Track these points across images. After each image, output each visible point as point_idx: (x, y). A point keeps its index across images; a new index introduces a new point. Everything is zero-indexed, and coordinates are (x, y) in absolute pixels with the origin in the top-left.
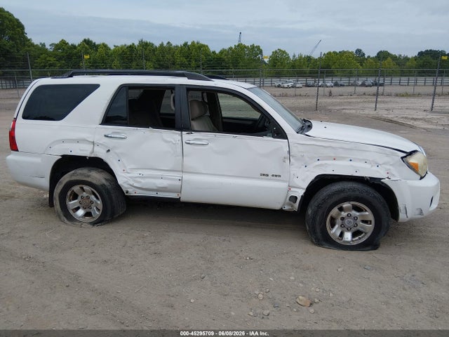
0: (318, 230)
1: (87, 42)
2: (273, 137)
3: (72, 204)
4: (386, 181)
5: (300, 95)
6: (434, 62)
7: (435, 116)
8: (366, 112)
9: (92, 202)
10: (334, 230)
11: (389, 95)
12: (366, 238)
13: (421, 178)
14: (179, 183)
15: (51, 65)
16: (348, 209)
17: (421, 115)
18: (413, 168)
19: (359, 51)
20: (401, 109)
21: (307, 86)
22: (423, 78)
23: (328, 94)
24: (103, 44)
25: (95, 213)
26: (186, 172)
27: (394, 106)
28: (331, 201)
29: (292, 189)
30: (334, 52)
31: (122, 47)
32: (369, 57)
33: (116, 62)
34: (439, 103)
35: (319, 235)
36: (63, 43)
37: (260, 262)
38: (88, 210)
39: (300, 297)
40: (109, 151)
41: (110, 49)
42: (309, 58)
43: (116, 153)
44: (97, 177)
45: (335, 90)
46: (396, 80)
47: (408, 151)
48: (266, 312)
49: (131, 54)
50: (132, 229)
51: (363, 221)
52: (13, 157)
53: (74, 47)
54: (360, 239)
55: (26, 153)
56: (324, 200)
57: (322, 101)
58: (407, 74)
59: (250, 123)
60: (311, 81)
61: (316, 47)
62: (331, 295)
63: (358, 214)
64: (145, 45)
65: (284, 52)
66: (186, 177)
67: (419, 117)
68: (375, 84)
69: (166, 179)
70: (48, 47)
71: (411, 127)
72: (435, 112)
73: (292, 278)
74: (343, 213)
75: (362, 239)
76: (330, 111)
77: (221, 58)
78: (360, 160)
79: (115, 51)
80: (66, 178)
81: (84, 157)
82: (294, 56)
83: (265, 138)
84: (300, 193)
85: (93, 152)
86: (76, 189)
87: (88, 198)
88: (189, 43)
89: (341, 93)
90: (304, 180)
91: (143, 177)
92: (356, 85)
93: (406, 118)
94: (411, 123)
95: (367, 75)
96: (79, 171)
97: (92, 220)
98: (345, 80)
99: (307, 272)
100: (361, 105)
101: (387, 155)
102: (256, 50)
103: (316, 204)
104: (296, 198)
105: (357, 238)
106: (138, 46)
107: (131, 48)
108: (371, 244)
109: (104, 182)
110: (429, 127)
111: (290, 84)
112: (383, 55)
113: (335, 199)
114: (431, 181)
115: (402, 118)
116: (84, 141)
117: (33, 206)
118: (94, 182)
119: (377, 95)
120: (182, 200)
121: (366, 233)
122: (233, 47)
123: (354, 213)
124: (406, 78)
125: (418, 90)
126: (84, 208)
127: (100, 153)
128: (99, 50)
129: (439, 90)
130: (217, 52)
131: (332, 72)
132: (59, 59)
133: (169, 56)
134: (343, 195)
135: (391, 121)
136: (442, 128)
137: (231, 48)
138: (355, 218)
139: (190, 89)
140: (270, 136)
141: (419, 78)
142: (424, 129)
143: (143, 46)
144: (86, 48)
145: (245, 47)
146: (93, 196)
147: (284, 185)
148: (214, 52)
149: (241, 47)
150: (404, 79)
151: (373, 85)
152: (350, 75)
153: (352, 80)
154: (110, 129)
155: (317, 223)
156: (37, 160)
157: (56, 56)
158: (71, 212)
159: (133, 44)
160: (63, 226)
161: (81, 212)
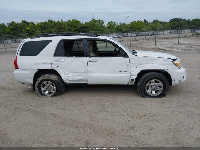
0: (143, 91)
1: (24, 22)
2: (123, 57)
3: (43, 89)
4: (167, 70)
5: (123, 41)
6: (177, 23)
7: (180, 46)
8: (152, 46)
9: (51, 88)
10: (148, 91)
11: (160, 39)
12: (161, 93)
13: (179, 69)
14: (87, 77)
15: (8, 33)
16: (153, 82)
17: (175, 46)
18: (176, 65)
19: (145, 20)
20: (166, 44)
21: (125, 37)
22: (173, 31)
23: (134, 40)
24: (32, 22)
25: (53, 92)
26: (89, 73)
27: (163, 43)
28: (147, 80)
29: (132, 76)
30: (135, 22)
31: (40, 23)
32: (150, 23)
33: (38, 30)
34: (181, 41)
35: (143, 93)
36: (13, 23)
37: (122, 104)
38: (50, 91)
39: (140, 114)
40: (58, 66)
41: (35, 24)
42: (124, 24)
43: (60, 67)
44: (53, 77)
45: (137, 38)
46: (162, 32)
47: (174, 59)
48: (129, 119)
49: (45, 26)
50: (69, 97)
51: (159, 87)
52: (16, 71)
53: (18, 24)
54: (158, 93)
55: (22, 70)
56: (144, 79)
57: (133, 43)
58: (167, 29)
59: (110, 53)
60: (126, 34)
61: (127, 19)
62: (151, 112)
63: (157, 84)
64: (51, 22)
65: (113, 22)
66: (90, 75)
67: (174, 47)
68: (154, 34)
69: (82, 76)
70: (6, 25)
71: (171, 51)
72: (180, 45)
73: (135, 108)
74: (151, 84)
75: (159, 93)
76: (136, 47)
77: (86, 26)
78: (157, 63)
79: (37, 25)
80: (40, 79)
81: (48, 70)
82: (118, 24)
83: (120, 57)
84: (135, 78)
85: (51, 67)
86: (45, 82)
87: (49, 86)
88: (71, 20)
89: (140, 39)
90: (136, 73)
91: (72, 76)
92: (145, 35)
93: (168, 48)
94: (171, 50)
95: (150, 30)
96: (46, 75)
97: (52, 95)
98: (140, 34)
99: (141, 106)
100: (149, 44)
101: (166, 61)
102: (101, 22)
103: (141, 81)
104: (133, 79)
105: (157, 93)
106: (48, 22)
107: (45, 23)
108: (162, 95)
109: (56, 79)
110: (178, 51)
111: (117, 36)
112: (156, 22)
113: (148, 79)
114: (183, 70)
115: (167, 48)
116: (47, 63)
117: (24, 92)
118: (53, 79)
119: (155, 39)
120: (88, 84)
121: (160, 91)
122: (91, 21)
123: (155, 84)
124: (166, 31)
125: (172, 36)
126: (48, 90)
127: (54, 67)
128: (30, 25)
129: (181, 35)
130: (84, 24)
131: (135, 30)
132: (12, 30)
133: (62, 26)
134: (151, 77)
135: (162, 49)
136: (184, 51)
137: (90, 22)
138: (156, 86)
139: (89, 40)
140: (122, 57)
141: (172, 31)
142: (176, 52)
143: (50, 22)
144: (24, 24)
145: (96, 21)
146: (52, 85)
147: (129, 75)
148: (82, 24)
149: (94, 21)
150: (165, 32)
151: (153, 35)
152: (142, 31)
153: (144, 33)
154: (57, 58)
155: (142, 88)
156: (28, 72)
157: (10, 29)
158: (43, 92)
159: (45, 22)
160: (40, 98)
161: (47, 92)
